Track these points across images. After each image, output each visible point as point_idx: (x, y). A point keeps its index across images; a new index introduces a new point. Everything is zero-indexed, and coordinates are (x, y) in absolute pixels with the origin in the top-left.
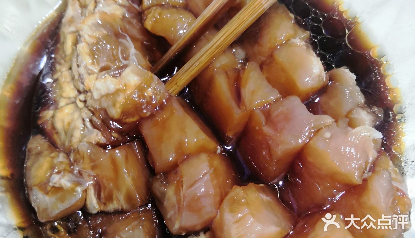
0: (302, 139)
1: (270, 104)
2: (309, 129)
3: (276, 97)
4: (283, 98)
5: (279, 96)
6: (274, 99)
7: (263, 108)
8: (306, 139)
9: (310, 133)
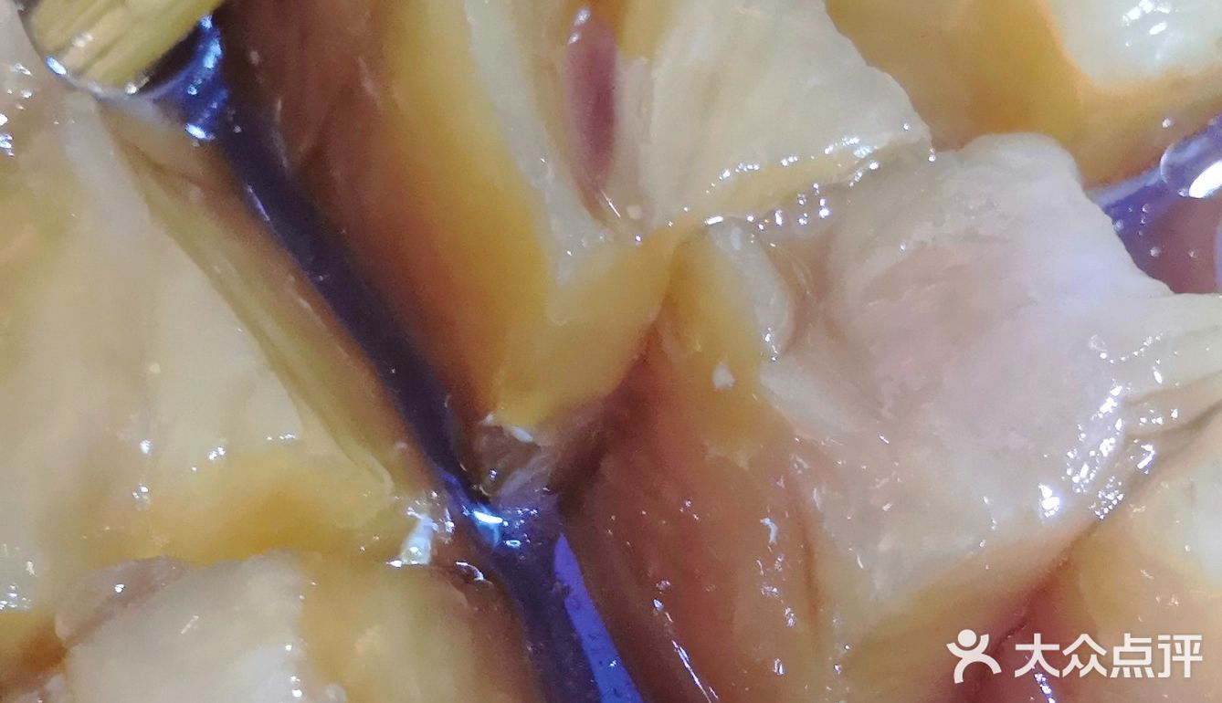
0: (1065, 488)
1: (836, 191)
2: (1129, 406)
3: (884, 139)
4: (940, 146)
5: (914, 129)
6: (873, 156)
7: (779, 220)
8: (1098, 484)
9: (1130, 442)
